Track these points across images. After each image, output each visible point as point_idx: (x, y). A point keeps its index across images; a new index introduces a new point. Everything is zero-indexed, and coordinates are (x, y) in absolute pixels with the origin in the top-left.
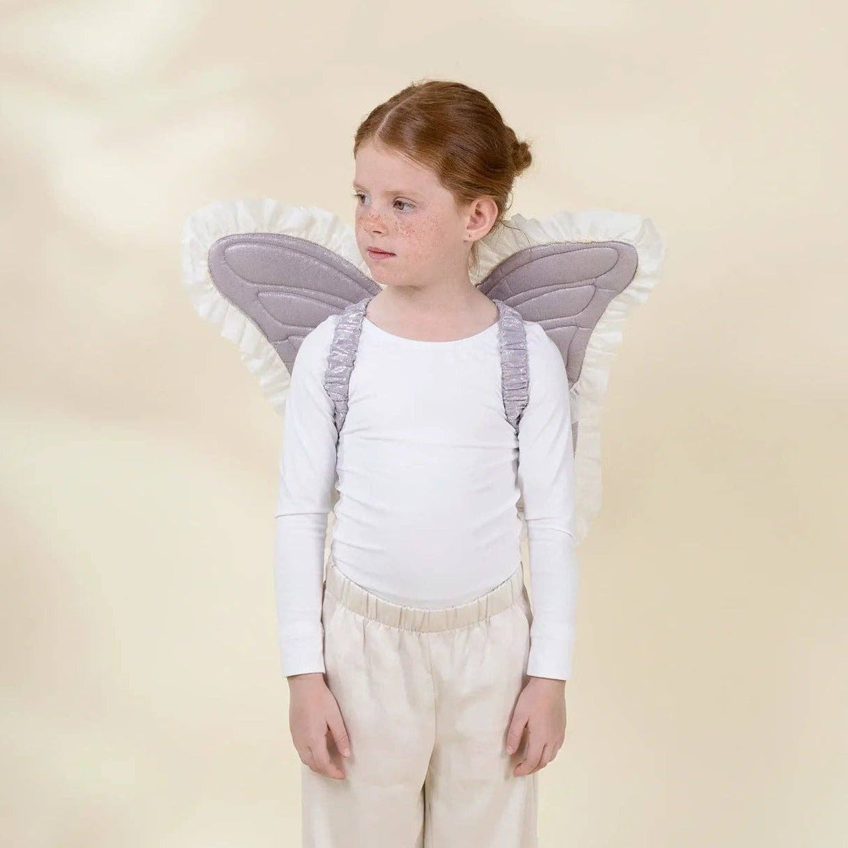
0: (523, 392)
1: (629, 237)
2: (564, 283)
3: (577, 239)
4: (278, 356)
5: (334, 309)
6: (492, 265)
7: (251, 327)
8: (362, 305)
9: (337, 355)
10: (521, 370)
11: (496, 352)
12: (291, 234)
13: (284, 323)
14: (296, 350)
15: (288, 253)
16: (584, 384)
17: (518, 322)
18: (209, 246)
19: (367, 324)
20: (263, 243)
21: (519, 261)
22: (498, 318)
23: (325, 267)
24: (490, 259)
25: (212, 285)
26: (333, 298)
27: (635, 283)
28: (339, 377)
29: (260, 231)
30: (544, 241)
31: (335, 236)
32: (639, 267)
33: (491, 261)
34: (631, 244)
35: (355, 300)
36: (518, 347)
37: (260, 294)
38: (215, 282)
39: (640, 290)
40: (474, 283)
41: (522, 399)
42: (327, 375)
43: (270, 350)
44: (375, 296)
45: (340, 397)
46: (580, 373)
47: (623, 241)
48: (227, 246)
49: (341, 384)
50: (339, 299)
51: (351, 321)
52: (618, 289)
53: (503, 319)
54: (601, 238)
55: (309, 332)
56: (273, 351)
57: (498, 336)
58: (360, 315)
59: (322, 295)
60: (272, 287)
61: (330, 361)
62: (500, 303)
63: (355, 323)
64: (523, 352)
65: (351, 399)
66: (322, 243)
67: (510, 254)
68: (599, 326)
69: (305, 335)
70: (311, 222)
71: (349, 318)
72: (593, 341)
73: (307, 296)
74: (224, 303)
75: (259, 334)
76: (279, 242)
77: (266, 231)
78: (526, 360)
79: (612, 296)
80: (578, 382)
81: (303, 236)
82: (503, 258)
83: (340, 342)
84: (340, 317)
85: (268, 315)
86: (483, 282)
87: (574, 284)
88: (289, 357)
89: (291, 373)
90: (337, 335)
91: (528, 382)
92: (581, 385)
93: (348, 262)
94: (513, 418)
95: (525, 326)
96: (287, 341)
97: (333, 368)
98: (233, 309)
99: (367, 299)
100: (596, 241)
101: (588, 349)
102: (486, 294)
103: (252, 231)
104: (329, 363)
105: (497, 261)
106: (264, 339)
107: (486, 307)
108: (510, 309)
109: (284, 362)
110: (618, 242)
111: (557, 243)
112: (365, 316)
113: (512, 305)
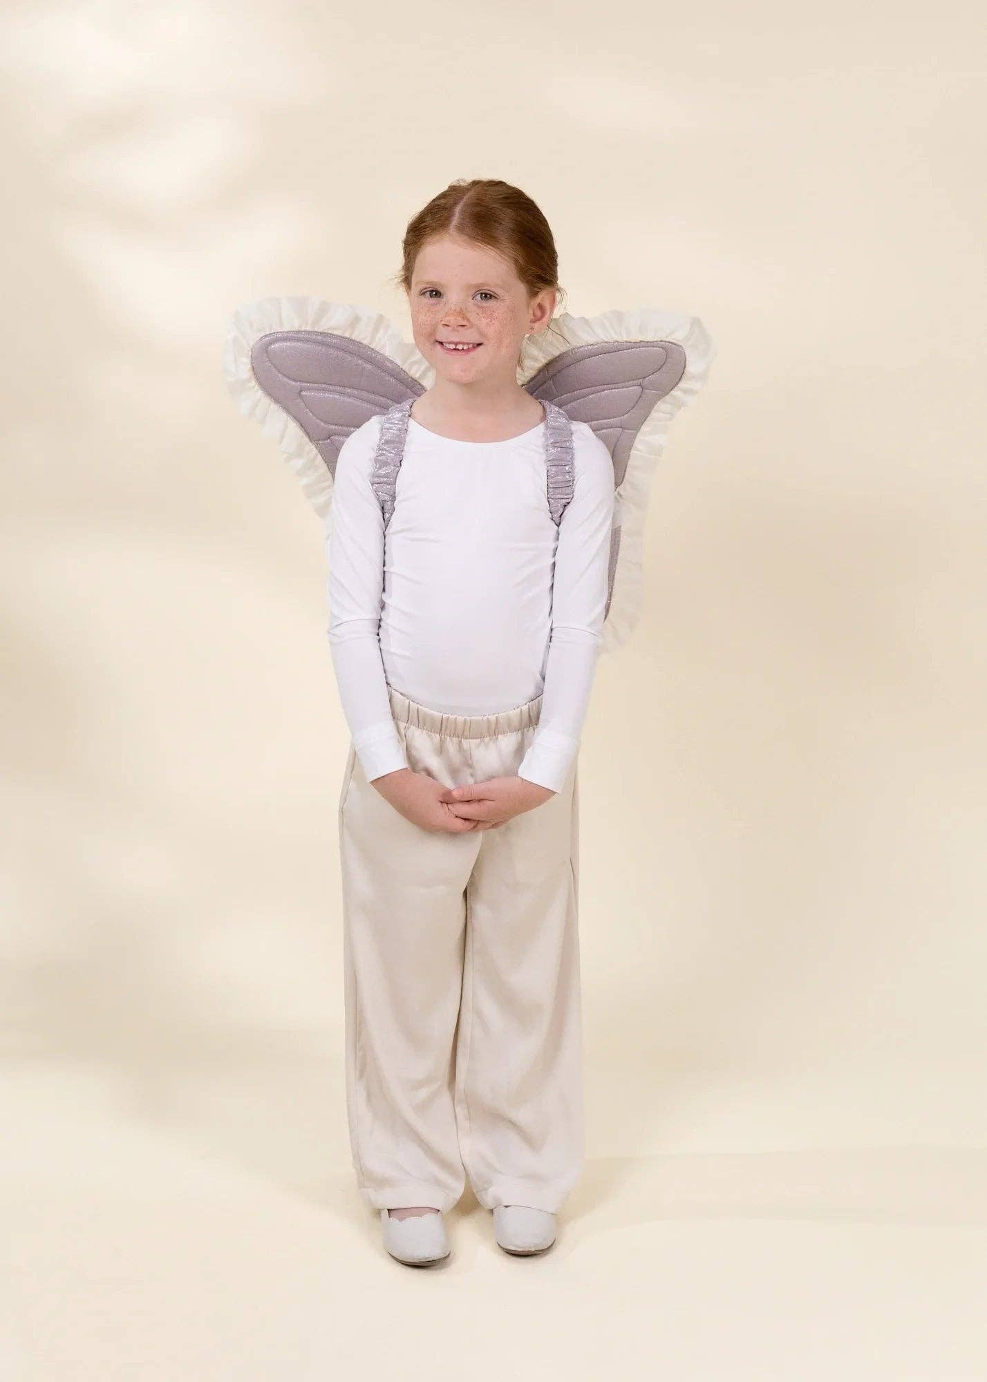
0: (568, 491)
1: (678, 337)
2: (612, 383)
3: (625, 339)
4: (319, 457)
5: (378, 409)
6: (538, 365)
7: (293, 428)
8: (406, 405)
9: (383, 454)
10: (567, 468)
11: (542, 450)
12: (335, 332)
13: (325, 422)
14: (338, 450)
15: (332, 351)
16: (628, 487)
17: (564, 421)
18: (252, 343)
19: (412, 424)
20: (307, 341)
21: (568, 360)
22: (544, 418)
23: (369, 367)
24: (535, 360)
25: (253, 383)
26: (378, 398)
27: (681, 385)
28: (387, 477)
29: (303, 329)
30: (592, 340)
31: (380, 335)
32: (686, 368)
33: (536, 360)
34: (679, 343)
35: (399, 400)
36: (564, 445)
37: (302, 393)
38: (258, 379)
39: (686, 391)
40: (520, 383)
41: (566, 497)
42: (375, 475)
43: (311, 450)
44: (419, 396)
45: (387, 498)
46: (624, 476)
47: (672, 341)
48: (270, 343)
49: (389, 484)
50: (382, 399)
51: (396, 422)
52: (664, 390)
53: (549, 418)
54: (650, 337)
55: (352, 432)
56: (315, 451)
57: (545, 434)
58: (404, 415)
59: (365, 394)
60: (313, 385)
61: (376, 461)
62: (546, 403)
63: (401, 423)
64: (568, 450)
65: (398, 499)
66: (365, 342)
67: (557, 353)
68: (645, 428)
69: (347, 435)
70: (356, 320)
71: (394, 419)
72: (638, 444)
73: (350, 396)
74: (266, 401)
75: (300, 433)
76: (325, 340)
77: (309, 328)
78: (572, 458)
79: (659, 397)
80: (622, 485)
81: (347, 335)
82: (550, 358)
83: (387, 442)
84: (384, 418)
85: (311, 414)
86: (529, 382)
87: (621, 385)
88: (331, 457)
89: (333, 474)
90: (383, 435)
91: (573, 480)
92: (625, 488)
93: (391, 362)
94: (556, 516)
95: (572, 426)
96: (329, 441)
97: (380, 468)
98: (275, 407)
99: (411, 400)
100: (645, 340)
101: (633, 452)
102: (531, 394)
103: (296, 328)
104: (376, 462)
105: (544, 361)
106: (306, 439)
107: (534, 408)
108: (557, 409)
109: (326, 462)
110: (666, 342)
111: (606, 342)
112: (410, 416)
113: (560, 406)
